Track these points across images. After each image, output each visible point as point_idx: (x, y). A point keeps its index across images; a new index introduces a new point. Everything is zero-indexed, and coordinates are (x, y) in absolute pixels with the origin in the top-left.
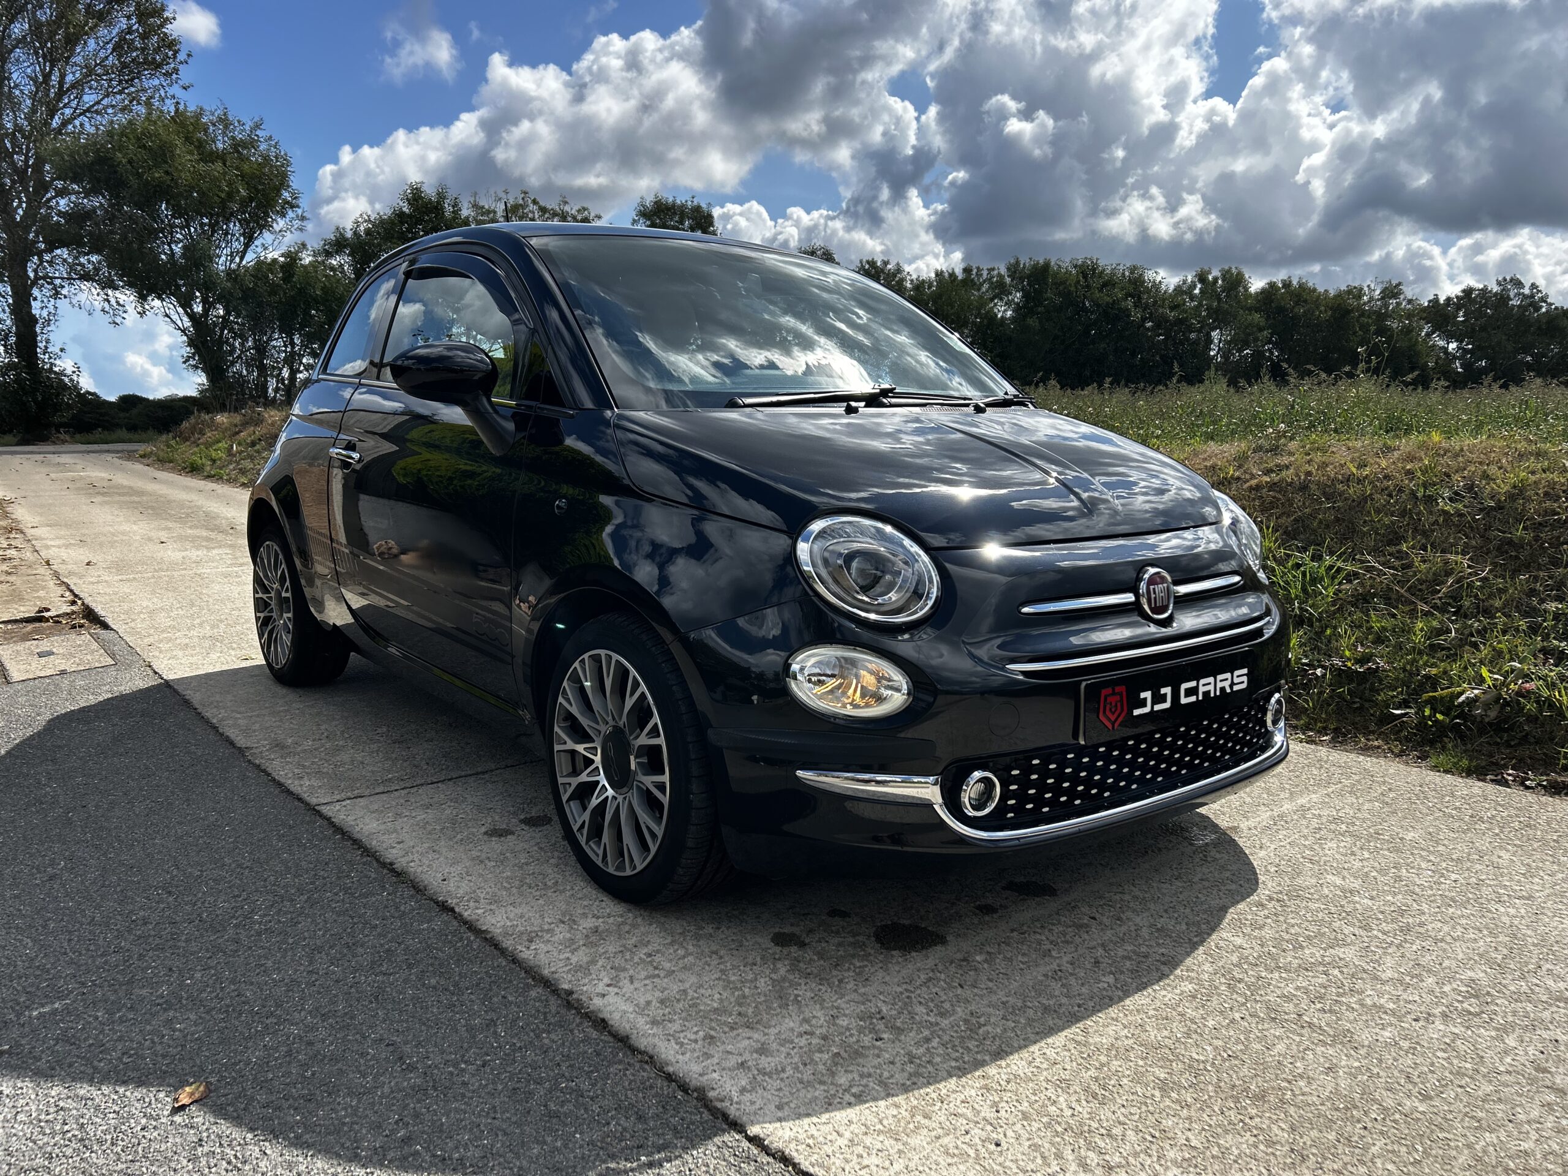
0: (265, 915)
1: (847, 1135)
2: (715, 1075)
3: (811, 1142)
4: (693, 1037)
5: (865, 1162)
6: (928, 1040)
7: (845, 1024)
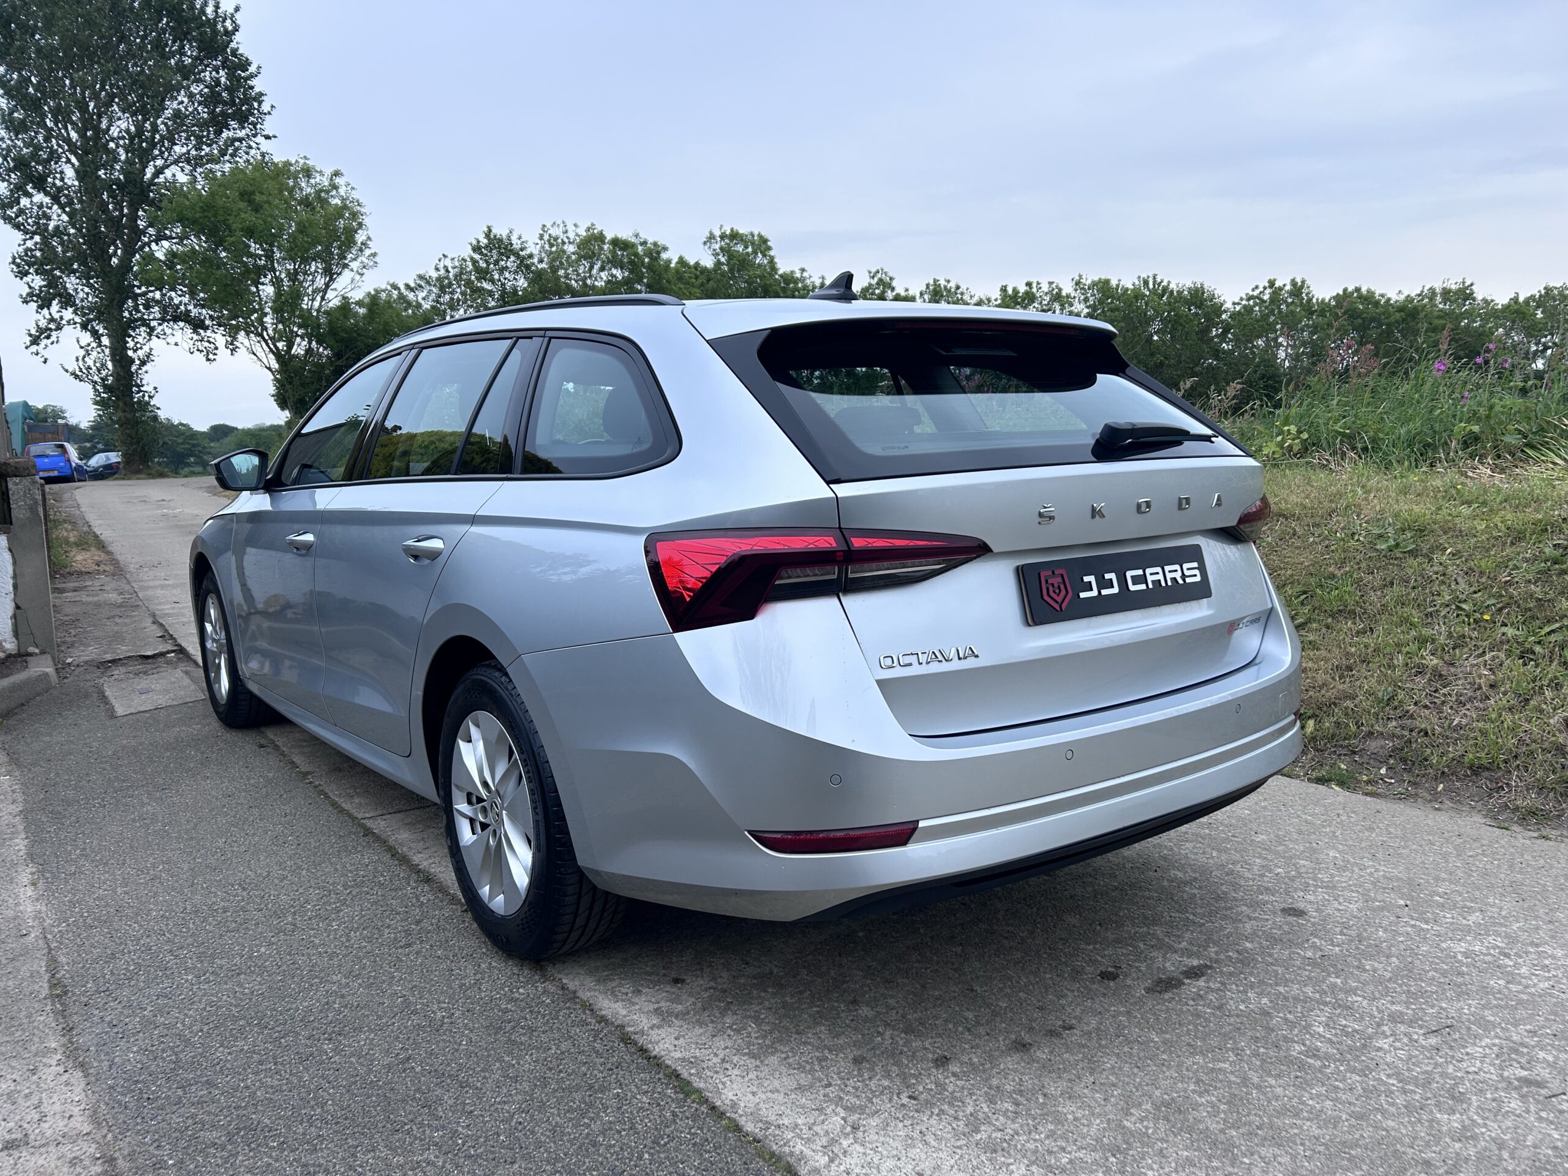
0: (315, 906)
1: (721, 1056)
2: (635, 1017)
3: (692, 1060)
4: (626, 990)
5: (729, 1073)
6: (801, 993)
7: (742, 981)
